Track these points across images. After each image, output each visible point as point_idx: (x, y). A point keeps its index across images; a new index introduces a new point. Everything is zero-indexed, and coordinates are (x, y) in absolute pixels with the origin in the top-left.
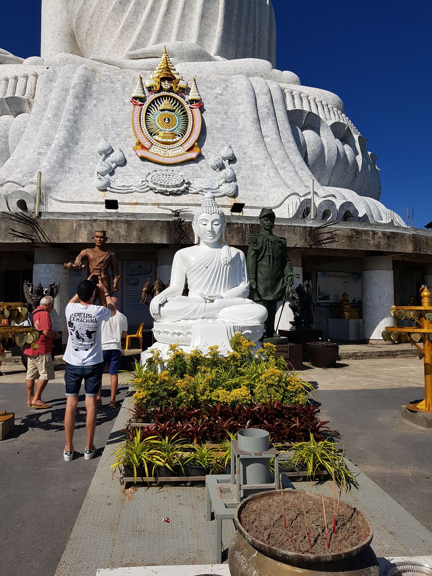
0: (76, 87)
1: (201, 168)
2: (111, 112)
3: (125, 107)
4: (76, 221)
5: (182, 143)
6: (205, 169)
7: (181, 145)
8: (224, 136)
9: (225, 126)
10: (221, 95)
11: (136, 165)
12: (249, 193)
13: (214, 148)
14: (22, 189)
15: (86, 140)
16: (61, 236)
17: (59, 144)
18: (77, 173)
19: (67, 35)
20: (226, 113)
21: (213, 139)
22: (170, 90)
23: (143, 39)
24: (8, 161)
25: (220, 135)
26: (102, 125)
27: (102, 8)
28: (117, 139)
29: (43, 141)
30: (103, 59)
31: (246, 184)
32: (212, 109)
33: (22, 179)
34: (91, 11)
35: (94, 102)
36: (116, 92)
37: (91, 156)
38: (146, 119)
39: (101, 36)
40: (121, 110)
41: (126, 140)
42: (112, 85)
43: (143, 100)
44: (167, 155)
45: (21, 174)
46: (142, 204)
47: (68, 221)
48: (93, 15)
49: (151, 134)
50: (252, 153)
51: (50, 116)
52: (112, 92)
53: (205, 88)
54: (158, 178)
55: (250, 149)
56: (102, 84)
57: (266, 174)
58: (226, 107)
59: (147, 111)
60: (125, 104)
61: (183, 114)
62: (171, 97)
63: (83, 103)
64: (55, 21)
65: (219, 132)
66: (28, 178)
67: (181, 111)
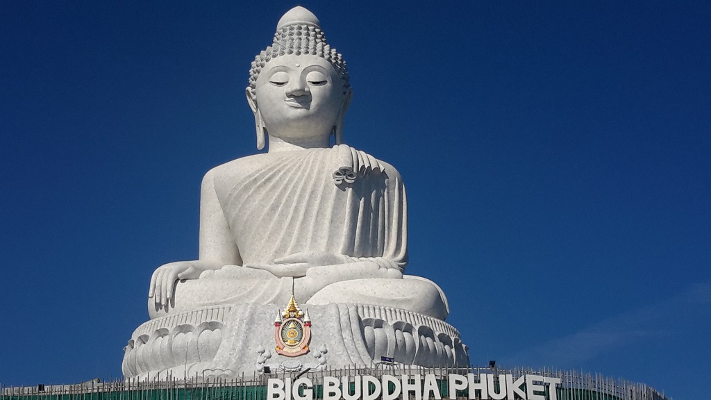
1: (309, 358)
2: (264, 330)
7: (299, 346)
9: (323, 334)
11: (276, 358)
13: (316, 346)
18: (248, 363)
20: (324, 327)
21: (316, 341)
24: (215, 358)
25: (320, 339)
26: (260, 337)
27: (254, 217)
28: (267, 345)
31: (332, 365)
32: (316, 326)
34: (246, 217)
35: (256, 325)
38: (282, 334)
40: (269, 329)
41: (271, 345)
42: (265, 315)
43: (280, 323)
44: (292, 352)
49: (284, 341)
50: (336, 348)
52: (265, 319)
53: (313, 314)
54: (287, 364)
58: (324, 324)
59: (283, 329)
60: (271, 326)
61: (301, 329)
62: (295, 321)
63: (250, 327)
66: (226, 367)
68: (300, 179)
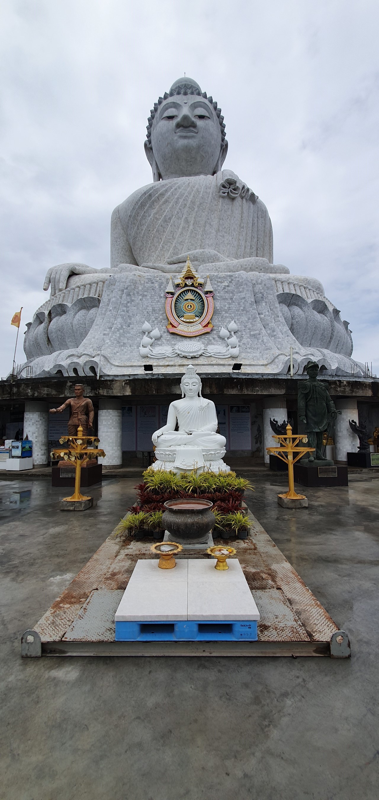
0: (128, 288)
1: (214, 338)
2: (151, 304)
3: (162, 299)
4: (124, 381)
5: (200, 322)
6: (217, 339)
7: (200, 323)
8: (230, 315)
9: (231, 308)
10: (228, 286)
11: (168, 339)
12: (249, 354)
13: (223, 324)
14: (92, 359)
15: (135, 323)
16: (114, 391)
17: (117, 328)
18: (129, 346)
19: (127, 251)
20: (232, 299)
21: (222, 318)
22: (192, 285)
23: (177, 250)
24: (84, 340)
25: (227, 315)
26: (145, 313)
27: (149, 231)
28: (156, 321)
29: (106, 326)
30: (150, 266)
31: (246, 349)
32: (221, 296)
33: (93, 352)
34: (143, 233)
35: (140, 297)
36: (155, 289)
37: (138, 334)
38: (175, 307)
39: (149, 250)
40: (158, 301)
41: (162, 322)
42: (152, 285)
43: (172, 294)
44: (189, 331)
45: (92, 349)
46: (172, 366)
47: (119, 381)
48: (144, 235)
49: (179, 317)
50: (251, 326)
51: (111, 308)
52: (152, 290)
53: (216, 282)
54: (183, 347)
55: (249, 323)
56: (146, 285)
57: (261, 340)
58: (231, 295)
59: (176, 301)
60: (161, 297)
61: (201, 302)
62: (193, 290)
63: (133, 298)
64: (119, 242)
65: (226, 312)
66: (96, 351)
67: (199, 300)
68: (190, 194)
